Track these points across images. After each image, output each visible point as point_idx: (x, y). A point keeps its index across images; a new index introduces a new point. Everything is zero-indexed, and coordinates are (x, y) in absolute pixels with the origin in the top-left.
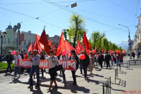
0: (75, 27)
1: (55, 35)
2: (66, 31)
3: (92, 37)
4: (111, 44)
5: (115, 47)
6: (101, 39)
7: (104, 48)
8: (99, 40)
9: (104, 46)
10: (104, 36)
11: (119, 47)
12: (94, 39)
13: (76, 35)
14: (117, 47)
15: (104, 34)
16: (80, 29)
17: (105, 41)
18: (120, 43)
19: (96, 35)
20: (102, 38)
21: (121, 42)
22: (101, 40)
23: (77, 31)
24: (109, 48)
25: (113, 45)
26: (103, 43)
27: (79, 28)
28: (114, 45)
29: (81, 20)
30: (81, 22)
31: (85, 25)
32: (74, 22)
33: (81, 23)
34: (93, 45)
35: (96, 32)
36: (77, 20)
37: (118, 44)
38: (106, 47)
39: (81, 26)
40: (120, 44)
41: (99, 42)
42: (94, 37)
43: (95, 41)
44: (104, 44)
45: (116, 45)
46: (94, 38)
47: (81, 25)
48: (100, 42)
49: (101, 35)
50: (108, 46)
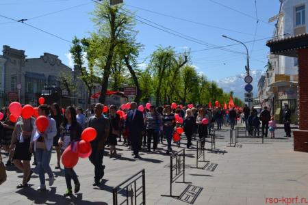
0: (108, 35)
1: (45, 54)
2: (81, 44)
3: (153, 64)
4: (205, 83)
5: (218, 93)
6: (178, 69)
7: (186, 94)
8: (173, 73)
9: (185, 90)
10: (186, 61)
11: (226, 92)
12: (157, 69)
13: (110, 57)
14: (221, 91)
15: (186, 57)
16: (122, 42)
17: (190, 74)
18: (232, 81)
19: (164, 60)
20: (180, 66)
21: (235, 78)
22: (176, 72)
23: (113, 46)
24: (199, 96)
25: (211, 87)
26: (182, 80)
27: (118, 38)
28: (214, 86)
29: (124, 19)
30: (125, 22)
31: (137, 32)
32: (106, 23)
33: (126, 26)
34: (154, 87)
35: (165, 51)
36: (114, 16)
37: (227, 82)
38: (191, 91)
39: (125, 35)
40: (230, 85)
41: (171, 77)
42: (159, 64)
43: (162, 75)
44: (186, 83)
45: (219, 87)
46: (160, 67)
47: (126, 32)
48: (175, 77)
49: (177, 59)
50: (197, 91)
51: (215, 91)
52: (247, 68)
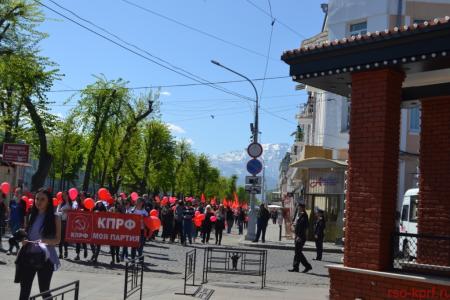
3: (85, 109)
4: (186, 156)
5: (210, 176)
6: (133, 124)
9: (147, 164)
10: (150, 110)
12: (92, 118)
15: (151, 102)
17: (158, 137)
19: (106, 102)
20: (141, 117)
22: (131, 128)
25: (197, 164)
26: (143, 145)
28: (203, 164)
29: (20, 6)
30: (21, 13)
31: (44, 36)
33: (20, 19)
37: (230, 160)
40: (235, 164)
42: (94, 106)
43: (99, 130)
44: (149, 151)
45: (213, 165)
46: (97, 115)
49: (133, 104)
50: (170, 168)
51: (204, 172)
52: (255, 129)
